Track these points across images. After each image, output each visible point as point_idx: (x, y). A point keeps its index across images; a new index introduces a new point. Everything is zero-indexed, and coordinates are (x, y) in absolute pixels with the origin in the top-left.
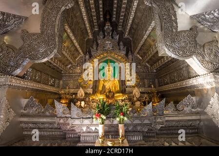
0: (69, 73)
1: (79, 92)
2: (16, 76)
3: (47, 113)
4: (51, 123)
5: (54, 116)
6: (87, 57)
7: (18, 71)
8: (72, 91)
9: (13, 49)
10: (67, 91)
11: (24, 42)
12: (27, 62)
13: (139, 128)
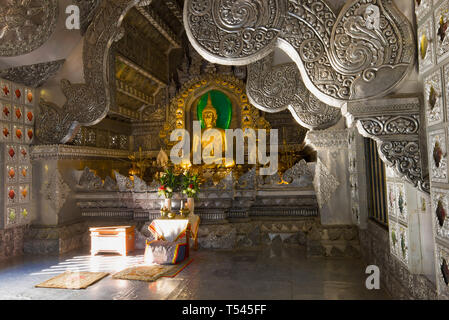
0: (144, 122)
1: (159, 156)
2: (67, 143)
3: (109, 188)
4: (114, 201)
5: (116, 191)
6: (173, 89)
7: (67, 138)
8: (150, 154)
9: (56, 109)
10: (141, 154)
11: (68, 99)
12: (75, 125)
13: (217, 204)
